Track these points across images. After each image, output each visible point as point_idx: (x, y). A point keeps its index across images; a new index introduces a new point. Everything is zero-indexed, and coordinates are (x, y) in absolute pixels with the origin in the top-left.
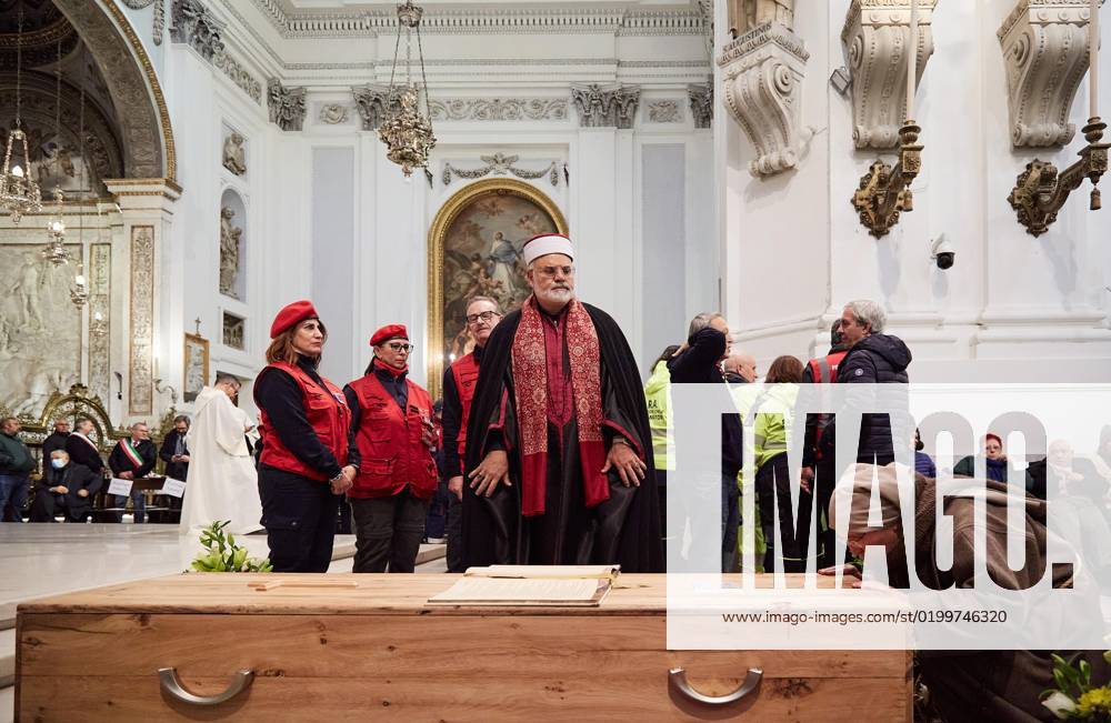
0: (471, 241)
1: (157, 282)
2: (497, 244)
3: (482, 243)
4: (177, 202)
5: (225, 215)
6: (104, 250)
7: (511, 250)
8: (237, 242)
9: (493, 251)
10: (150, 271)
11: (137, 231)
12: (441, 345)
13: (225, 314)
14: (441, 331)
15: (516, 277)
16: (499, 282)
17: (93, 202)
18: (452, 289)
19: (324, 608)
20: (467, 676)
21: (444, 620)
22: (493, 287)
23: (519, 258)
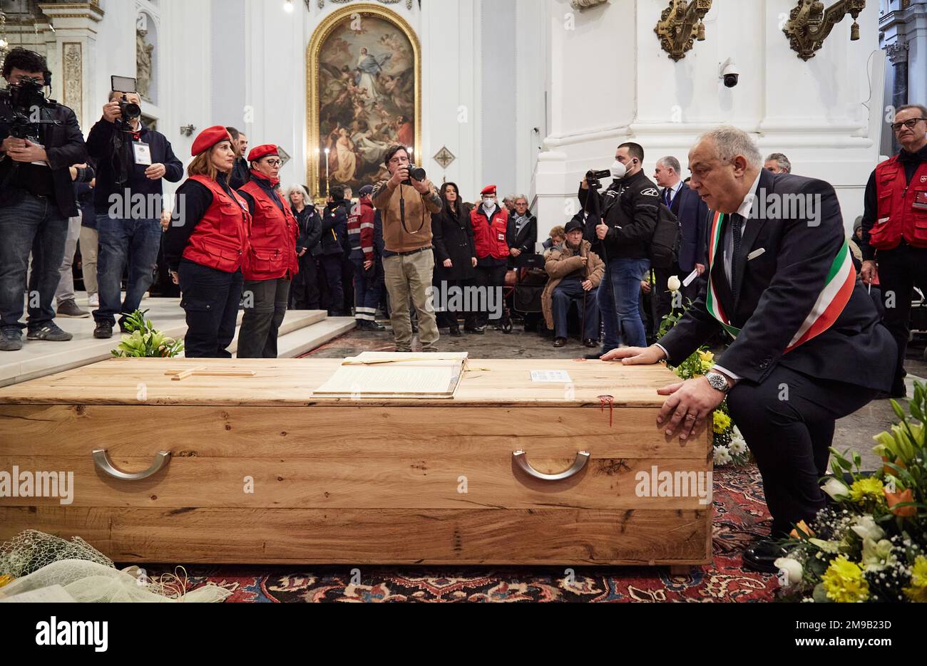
0: (341, 55)
1: (85, 91)
2: (362, 58)
3: (351, 57)
4: (100, 23)
5: (140, 34)
7: (375, 63)
8: (150, 56)
9: (359, 64)
10: (79, 80)
11: (68, 47)
12: (317, 141)
14: (318, 130)
15: (378, 86)
16: (365, 89)
18: (326, 94)
19: (228, 400)
20: (347, 456)
21: (327, 410)
22: (359, 93)
23: (381, 69)
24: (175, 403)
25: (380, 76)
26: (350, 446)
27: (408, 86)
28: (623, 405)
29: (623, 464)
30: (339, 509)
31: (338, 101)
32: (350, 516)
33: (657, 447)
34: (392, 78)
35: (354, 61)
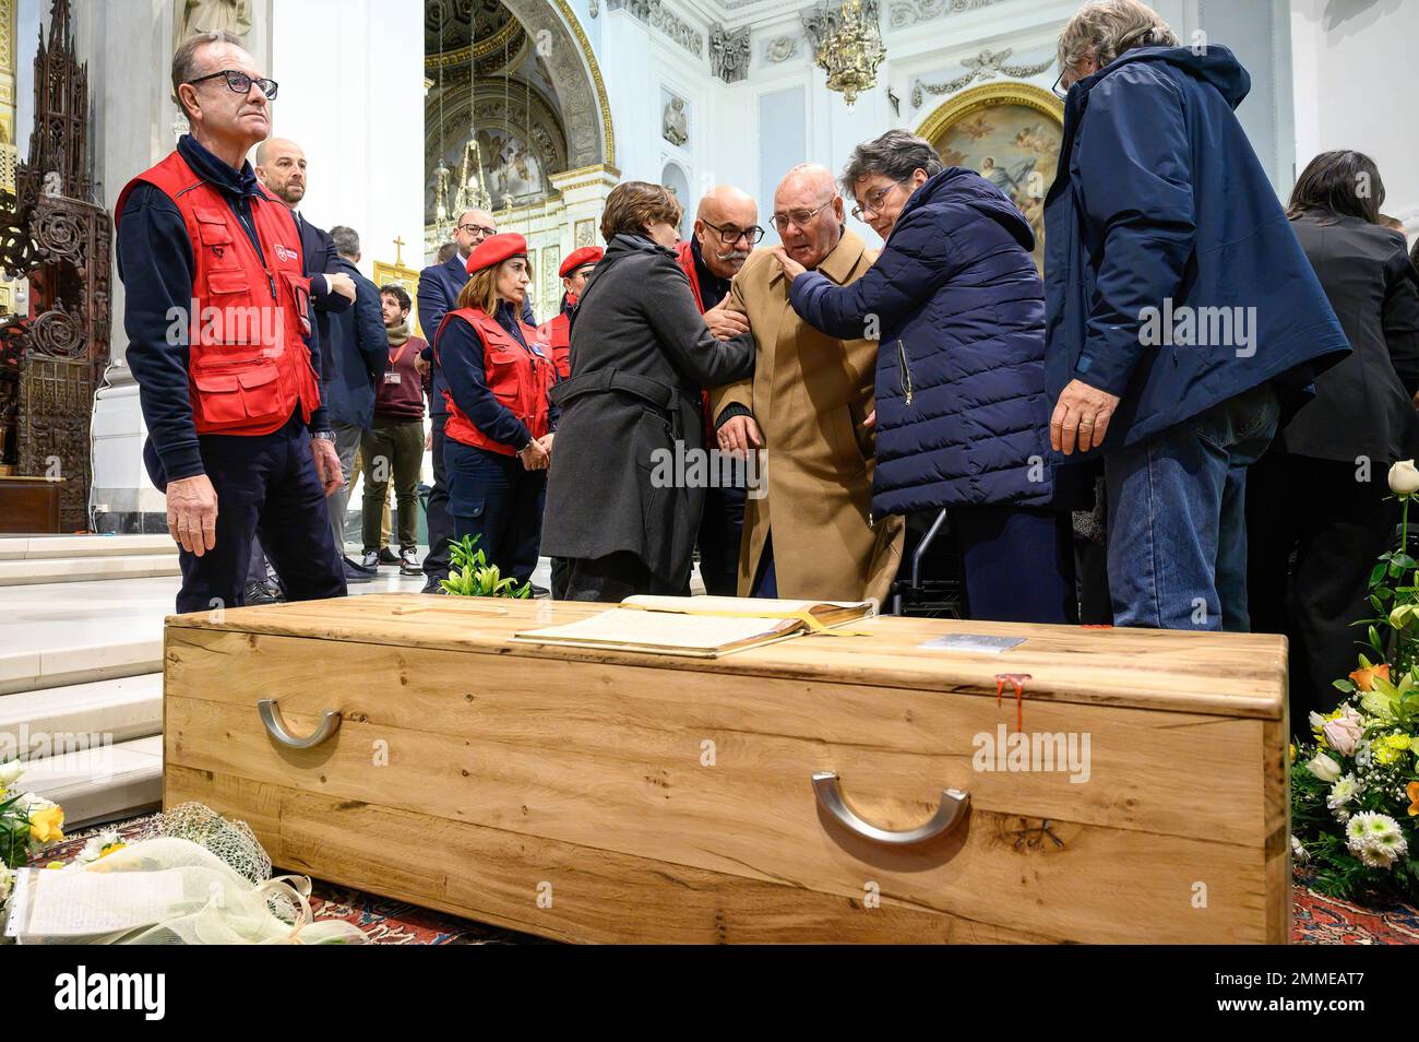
7: (1006, 179)
11: (580, 226)
17: (542, 204)
19: (404, 637)
20: (553, 747)
21: (526, 665)
23: (1017, 189)
24: (346, 639)
26: (558, 729)
29: (1049, 831)
30: (542, 838)
32: (555, 854)
33: (1130, 803)
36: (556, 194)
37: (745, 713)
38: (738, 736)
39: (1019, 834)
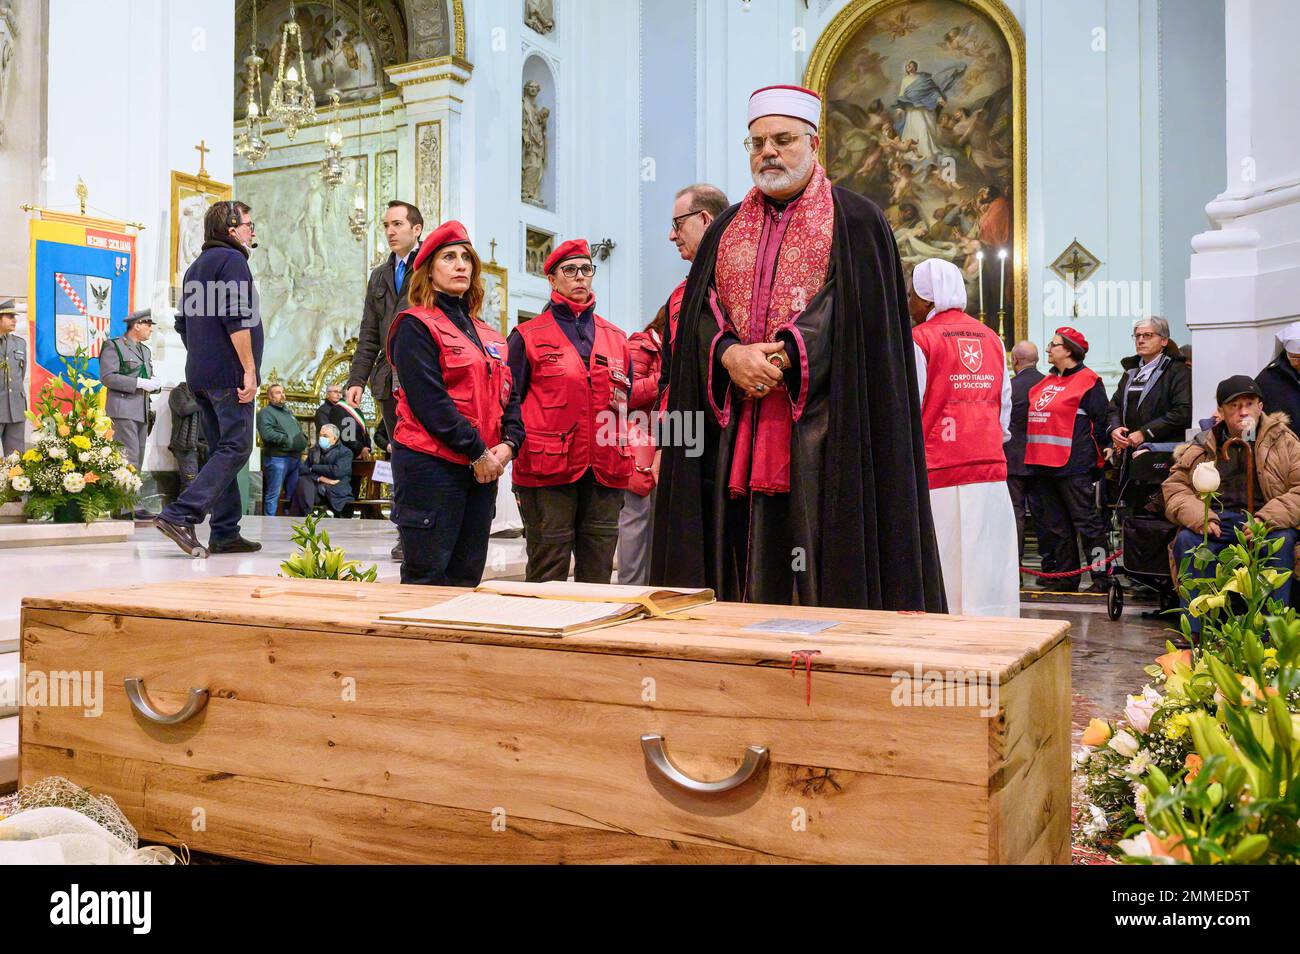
0: (868, 81)
1: (445, 197)
2: (908, 81)
3: (885, 82)
4: (467, 83)
5: (529, 93)
6: (389, 160)
7: (932, 87)
8: (544, 129)
9: (901, 93)
10: (436, 182)
11: (422, 130)
13: (528, 231)
15: (939, 131)
16: (913, 142)
17: (376, 100)
18: (839, 160)
19: (273, 619)
20: (417, 718)
21: (390, 643)
22: (901, 151)
23: (945, 98)
24: (214, 620)
25: (944, 111)
26: (418, 702)
27: (1000, 123)
28: (829, 667)
29: (830, 778)
30: (403, 800)
31: (861, 171)
32: (416, 814)
33: (891, 753)
34: (967, 112)
35: (893, 86)
36: (393, 90)
37: (585, 685)
38: (580, 706)
39: (807, 781)
